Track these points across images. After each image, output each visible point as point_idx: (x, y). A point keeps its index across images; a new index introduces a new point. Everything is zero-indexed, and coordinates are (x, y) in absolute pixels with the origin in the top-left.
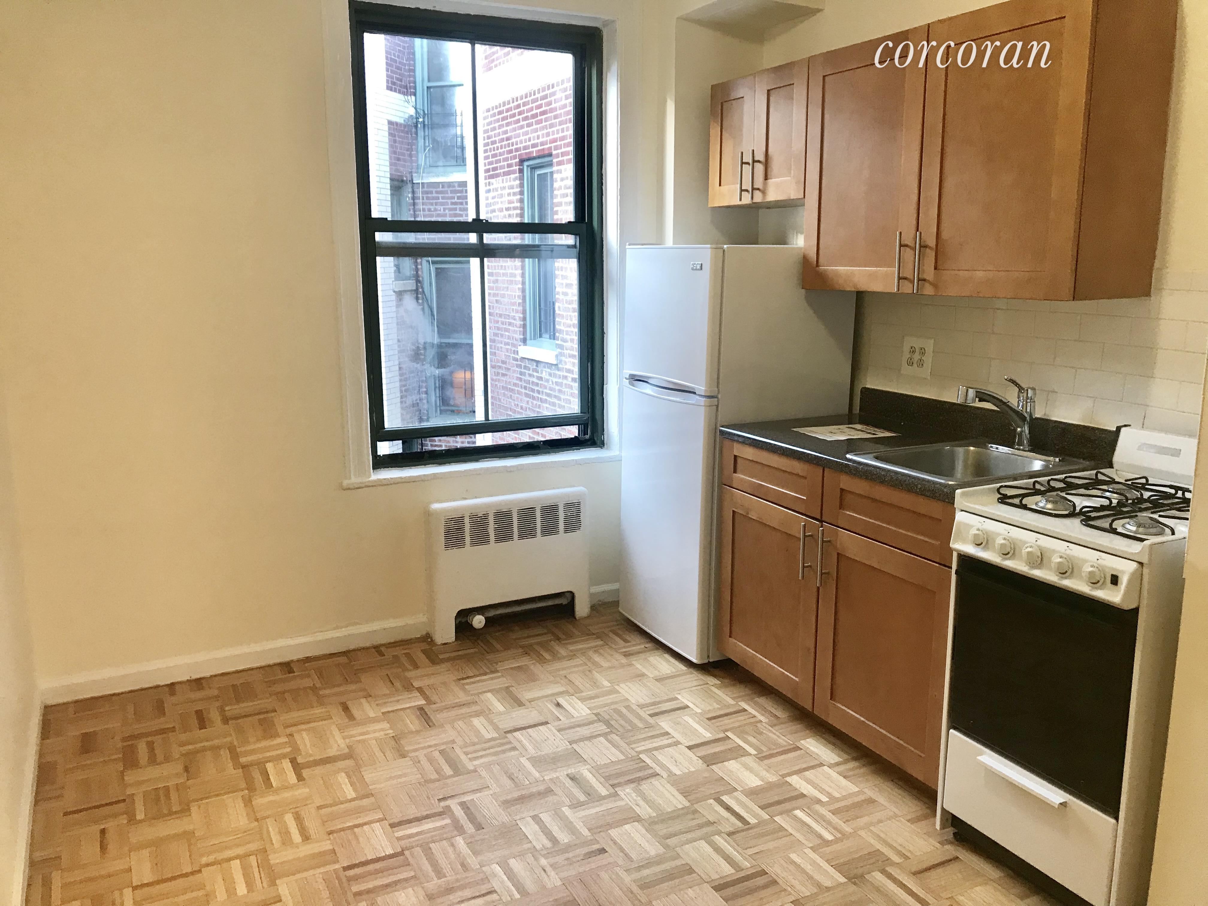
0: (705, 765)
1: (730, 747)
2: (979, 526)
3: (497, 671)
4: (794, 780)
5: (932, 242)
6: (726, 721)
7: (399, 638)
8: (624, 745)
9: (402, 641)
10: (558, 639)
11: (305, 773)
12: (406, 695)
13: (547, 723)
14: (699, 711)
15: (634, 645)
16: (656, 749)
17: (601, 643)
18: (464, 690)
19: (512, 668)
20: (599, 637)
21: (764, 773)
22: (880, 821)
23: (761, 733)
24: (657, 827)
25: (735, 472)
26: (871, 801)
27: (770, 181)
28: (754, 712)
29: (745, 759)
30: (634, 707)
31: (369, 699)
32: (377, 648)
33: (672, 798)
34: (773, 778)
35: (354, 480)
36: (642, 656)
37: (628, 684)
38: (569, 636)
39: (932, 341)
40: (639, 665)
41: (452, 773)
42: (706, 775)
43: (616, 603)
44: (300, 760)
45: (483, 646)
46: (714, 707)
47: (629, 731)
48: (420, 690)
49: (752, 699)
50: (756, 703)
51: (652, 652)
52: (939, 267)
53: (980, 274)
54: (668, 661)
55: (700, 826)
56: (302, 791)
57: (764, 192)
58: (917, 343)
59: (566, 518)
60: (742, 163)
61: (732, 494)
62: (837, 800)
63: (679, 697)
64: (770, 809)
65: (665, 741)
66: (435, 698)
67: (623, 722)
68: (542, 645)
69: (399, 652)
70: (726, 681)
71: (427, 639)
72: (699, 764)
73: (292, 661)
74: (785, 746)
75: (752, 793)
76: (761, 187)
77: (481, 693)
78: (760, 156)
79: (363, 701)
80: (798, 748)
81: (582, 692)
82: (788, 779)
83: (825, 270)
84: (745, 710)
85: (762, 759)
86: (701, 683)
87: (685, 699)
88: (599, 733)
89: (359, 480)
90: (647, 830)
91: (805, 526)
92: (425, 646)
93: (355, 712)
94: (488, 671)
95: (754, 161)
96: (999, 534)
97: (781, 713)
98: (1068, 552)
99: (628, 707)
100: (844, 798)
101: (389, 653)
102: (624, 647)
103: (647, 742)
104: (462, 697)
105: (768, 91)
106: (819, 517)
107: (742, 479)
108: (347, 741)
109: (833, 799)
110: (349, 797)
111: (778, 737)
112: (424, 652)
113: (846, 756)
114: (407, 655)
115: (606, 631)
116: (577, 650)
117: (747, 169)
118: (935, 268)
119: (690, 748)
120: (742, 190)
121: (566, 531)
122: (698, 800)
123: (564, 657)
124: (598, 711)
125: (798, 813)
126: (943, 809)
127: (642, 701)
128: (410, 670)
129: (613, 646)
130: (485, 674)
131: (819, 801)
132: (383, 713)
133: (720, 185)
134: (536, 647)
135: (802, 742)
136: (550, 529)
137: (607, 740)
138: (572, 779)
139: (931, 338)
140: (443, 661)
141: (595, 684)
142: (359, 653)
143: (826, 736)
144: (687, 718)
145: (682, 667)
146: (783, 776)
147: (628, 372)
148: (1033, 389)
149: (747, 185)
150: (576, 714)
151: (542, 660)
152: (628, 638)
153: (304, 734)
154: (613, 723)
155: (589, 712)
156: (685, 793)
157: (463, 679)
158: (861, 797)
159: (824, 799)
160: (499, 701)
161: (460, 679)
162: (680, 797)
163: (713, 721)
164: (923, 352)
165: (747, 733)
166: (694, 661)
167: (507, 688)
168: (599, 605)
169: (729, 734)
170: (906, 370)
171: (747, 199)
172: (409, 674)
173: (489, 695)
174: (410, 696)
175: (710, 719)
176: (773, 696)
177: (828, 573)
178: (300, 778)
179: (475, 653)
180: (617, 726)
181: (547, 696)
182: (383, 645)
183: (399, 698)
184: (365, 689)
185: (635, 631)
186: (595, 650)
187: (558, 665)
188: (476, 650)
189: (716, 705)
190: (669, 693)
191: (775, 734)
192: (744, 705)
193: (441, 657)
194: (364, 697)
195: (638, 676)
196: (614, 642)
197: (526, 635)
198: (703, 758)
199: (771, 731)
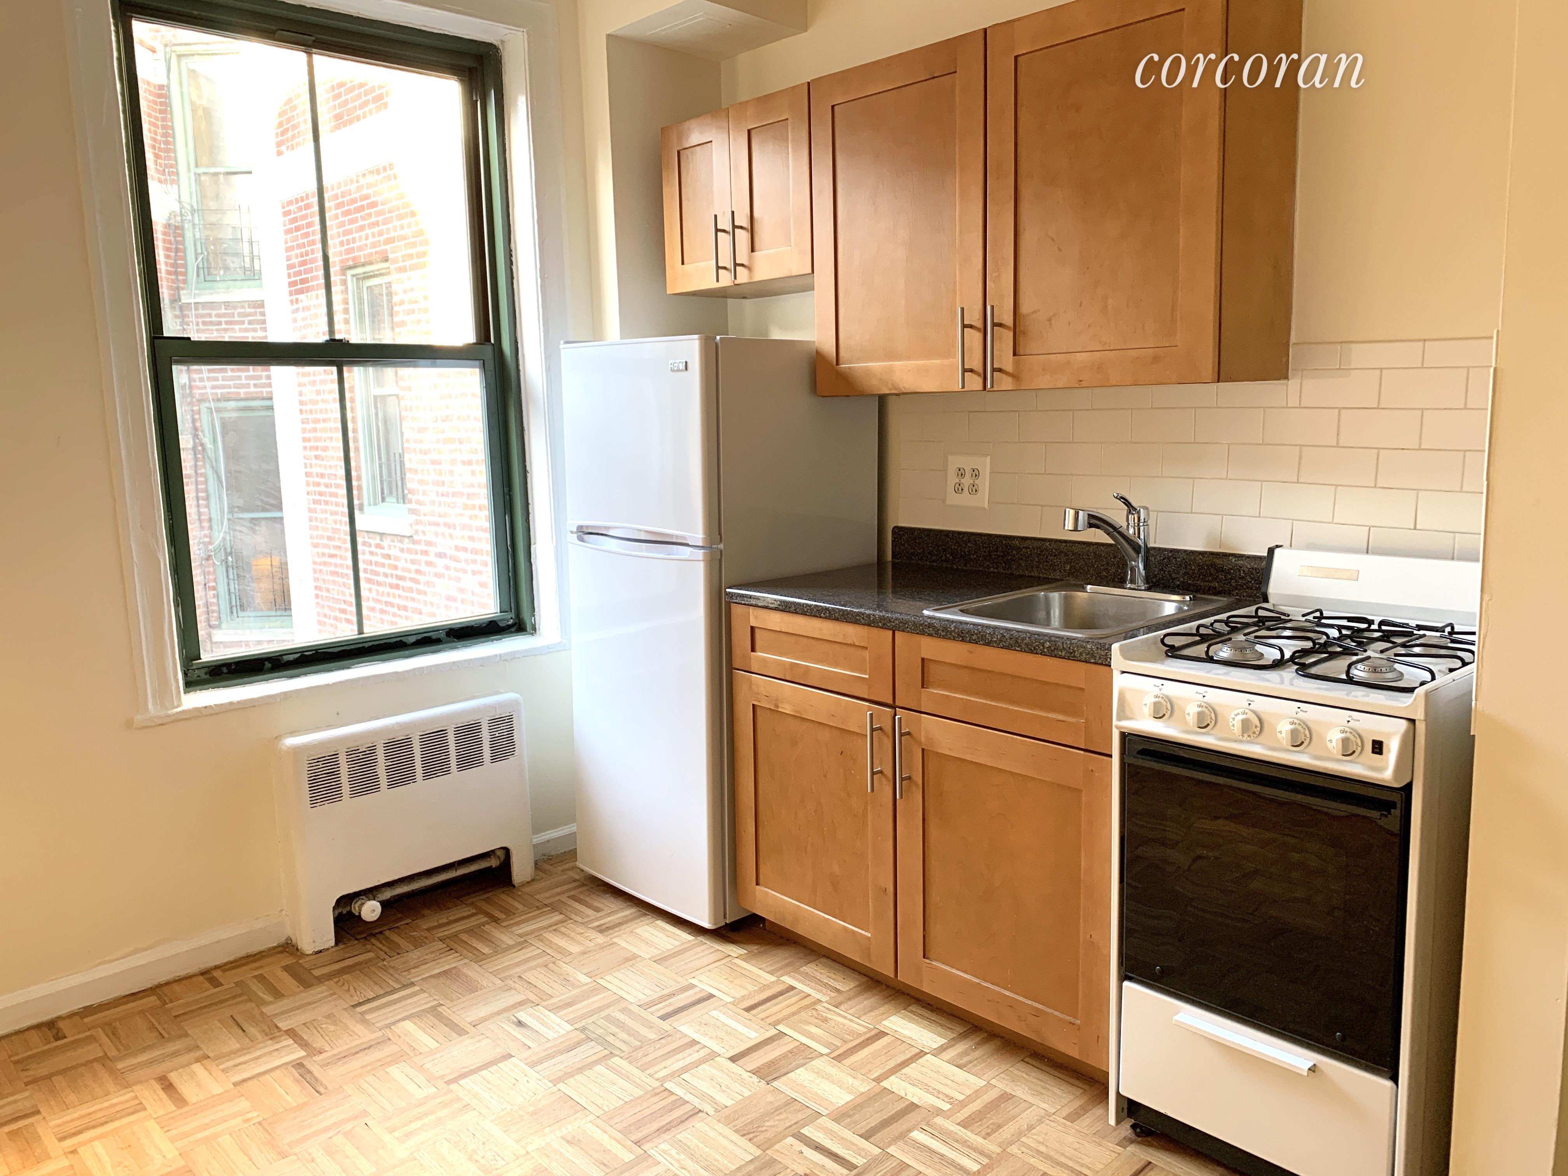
0: (763, 1083)
1: (789, 1048)
2: (1155, 691)
3: (412, 984)
4: (893, 1084)
5: (1007, 318)
6: (772, 1008)
7: (242, 953)
8: (636, 1071)
9: (248, 957)
10: (496, 920)
12: (271, 1046)
13: (510, 1056)
14: (730, 1000)
15: (609, 915)
16: (685, 1069)
17: (558, 917)
18: (365, 1022)
19: (432, 976)
20: (554, 908)
21: (850, 1080)
22: (1031, 1127)
23: (825, 1020)
25: (753, 649)
26: (1007, 1097)
27: (760, 253)
28: (807, 990)
29: (817, 1064)
30: (635, 1009)
31: (205, 1062)
32: (208, 974)
34: (861, 1087)
35: (154, 711)
36: (626, 928)
37: (617, 974)
38: (509, 913)
39: (988, 459)
40: (624, 942)
42: (769, 1098)
43: (571, 855)
45: (380, 946)
46: (748, 991)
47: (636, 1049)
48: (292, 1033)
49: (796, 971)
50: (806, 975)
51: (638, 921)
52: (1021, 351)
53: (1082, 357)
54: (666, 931)
57: (750, 269)
58: (968, 463)
59: (493, 741)
60: (718, 231)
61: (750, 681)
62: (963, 1104)
63: (694, 982)
64: (877, 1137)
65: (695, 1055)
66: (318, 1043)
67: (624, 1036)
68: (470, 931)
69: (246, 974)
70: (755, 948)
71: (288, 948)
72: (755, 1084)
73: (59, 1018)
74: (865, 1033)
75: (842, 1116)
76: (747, 263)
77: (394, 1023)
78: (742, 220)
79: (197, 1068)
80: (882, 1034)
81: (551, 997)
82: (886, 1084)
83: (849, 368)
84: (793, 988)
85: (839, 1058)
86: (721, 956)
87: (704, 983)
88: (594, 1058)
89: (164, 711)
91: (872, 715)
92: (289, 961)
93: (183, 1088)
94: (397, 986)
95: (734, 227)
96: (1188, 700)
97: (845, 984)
98: (1301, 715)
99: (626, 1011)
100: (970, 1099)
101: (228, 980)
102: (597, 919)
103: (670, 1061)
104: (364, 1035)
105: (749, 131)
106: (890, 702)
108: (179, 1144)
109: (956, 1104)
111: (851, 1020)
112: (286, 968)
113: (951, 1035)
114: (261, 978)
115: (564, 898)
117: (725, 238)
118: (1015, 354)
119: (733, 1059)
120: (718, 268)
121: (494, 759)
122: (771, 1143)
123: (510, 948)
124: (583, 1023)
125: (916, 1135)
126: (1120, 1096)
127: (644, 998)
128: (271, 1003)
129: (580, 919)
130: (394, 991)
131: (938, 1111)
132: (234, 1084)
133: (683, 263)
134: (464, 937)
135: (884, 1022)
136: (470, 756)
137: (609, 1068)
138: (571, 1143)
139: (986, 455)
140: (320, 980)
141: (567, 981)
142: (176, 987)
143: (915, 1009)
144: (714, 1013)
145: (685, 936)
146: (878, 1080)
147: (573, 523)
149: (726, 260)
150: (551, 1035)
151: (479, 958)
152: (596, 904)
154: (610, 1039)
155: (569, 1028)
156: (749, 1135)
157: (360, 1004)
158: (993, 1094)
159: (945, 1106)
160: (424, 1031)
161: (354, 1006)
162: (744, 1143)
163: (753, 1012)
164: (976, 474)
165: (807, 1023)
166: (706, 924)
167: (434, 1009)
168: (545, 860)
169: (781, 1027)
170: (953, 499)
171: (726, 279)
172: (267, 1010)
173: (408, 1025)
174: (277, 1046)
175: (748, 1009)
176: (824, 960)
177: (910, 778)
179: (370, 960)
180: (618, 1044)
181: (499, 1013)
182: (216, 967)
183: (258, 1053)
184: (197, 1047)
185: (605, 892)
186: (554, 928)
187: (506, 960)
188: (371, 955)
189: (751, 988)
190: (679, 979)
191: (845, 1018)
192: (789, 980)
193: (317, 973)
194: (198, 1060)
195: (627, 960)
196: (578, 913)
197: (445, 920)
198: (757, 1073)
199: (838, 1014)
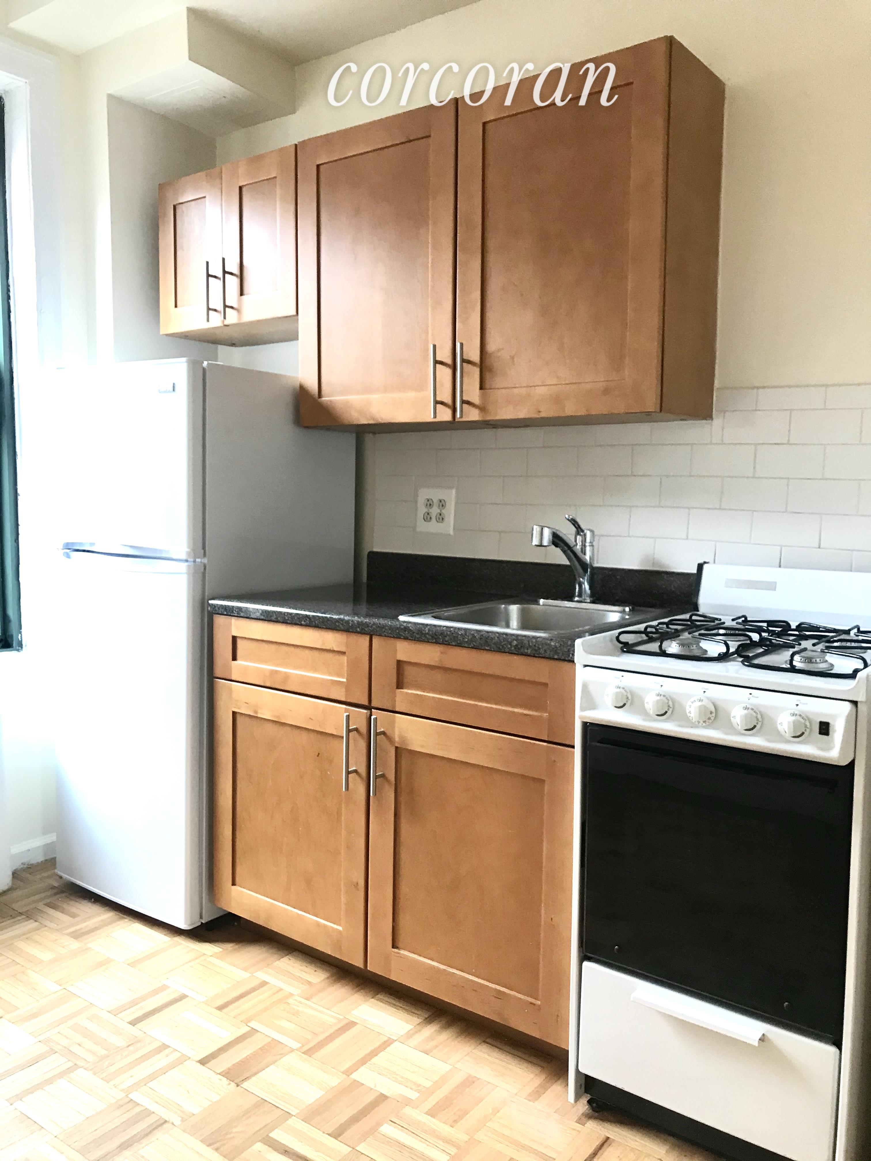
0: (233, 1085)
1: (260, 1045)
2: (617, 683)
4: (362, 1075)
5: (475, 356)
6: (245, 1004)
8: (99, 1083)
14: (203, 999)
15: (85, 920)
16: (153, 1077)
17: (32, 925)
20: (28, 916)
21: (321, 1075)
22: (495, 1110)
23: (297, 1013)
25: (234, 658)
26: (471, 1081)
27: (248, 296)
28: (279, 984)
29: (288, 1060)
30: (104, 1015)
34: (334, 1082)
37: (90, 980)
39: (454, 491)
40: (99, 947)
42: (239, 1101)
43: (52, 866)
47: (102, 1058)
49: (270, 966)
50: (279, 970)
51: (114, 924)
52: (487, 386)
53: (541, 391)
54: (141, 934)
57: (239, 311)
58: (436, 494)
60: (209, 276)
61: (230, 689)
62: (430, 1092)
63: (168, 983)
64: (346, 1135)
65: (165, 1061)
70: (229, 946)
72: (225, 1086)
74: (336, 1024)
75: (313, 1114)
76: (235, 305)
78: (233, 266)
80: (351, 1024)
81: (16, 1008)
83: (331, 401)
84: (264, 983)
85: (309, 1053)
86: (196, 955)
87: (178, 984)
88: (57, 1072)
91: (348, 717)
95: (225, 273)
96: (649, 689)
98: (754, 700)
99: (95, 1018)
100: (437, 1085)
102: (73, 925)
103: (137, 1069)
105: (240, 188)
106: (366, 703)
107: (246, 668)
109: (423, 1092)
111: (321, 1012)
113: (417, 1020)
115: (40, 906)
117: (216, 283)
118: (481, 388)
119: (203, 1062)
120: (209, 310)
122: (238, 1151)
124: (48, 1034)
125: (386, 1129)
126: (579, 1074)
127: (114, 1003)
131: (407, 1101)
133: (176, 306)
135: (354, 1013)
137: (71, 1081)
139: (451, 488)
141: (35, 990)
144: (187, 1014)
145: (162, 938)
146: (348, 1072)
147: (61, 541)
148: (592, 531)
149: (216, 303)
152: (73, 910)
154: (75, 1049)
155: (33, 1040)
156: (215, 1143)
158: (458, 1079)
159: (412, 1094)
163: (225, 1010)
164: (442, 504)
165: (278, 1017)
166: (181, 926)
168: (24, 870)
169: (254, 1024)
170: (422, 526)
171: (216, 320)
175: (220, 1008)
176: (296, 954)
177: (383, 776)
180: (83, 1054)
185: (83, 897)
186: (26, 936)
189: (225, 986)
190: (153, 981)
191: (316, 1010)
192: (262, 975)
195: (101, 964)
196: (53, 920)
198: (227, 1074)
199: (310, 1007)
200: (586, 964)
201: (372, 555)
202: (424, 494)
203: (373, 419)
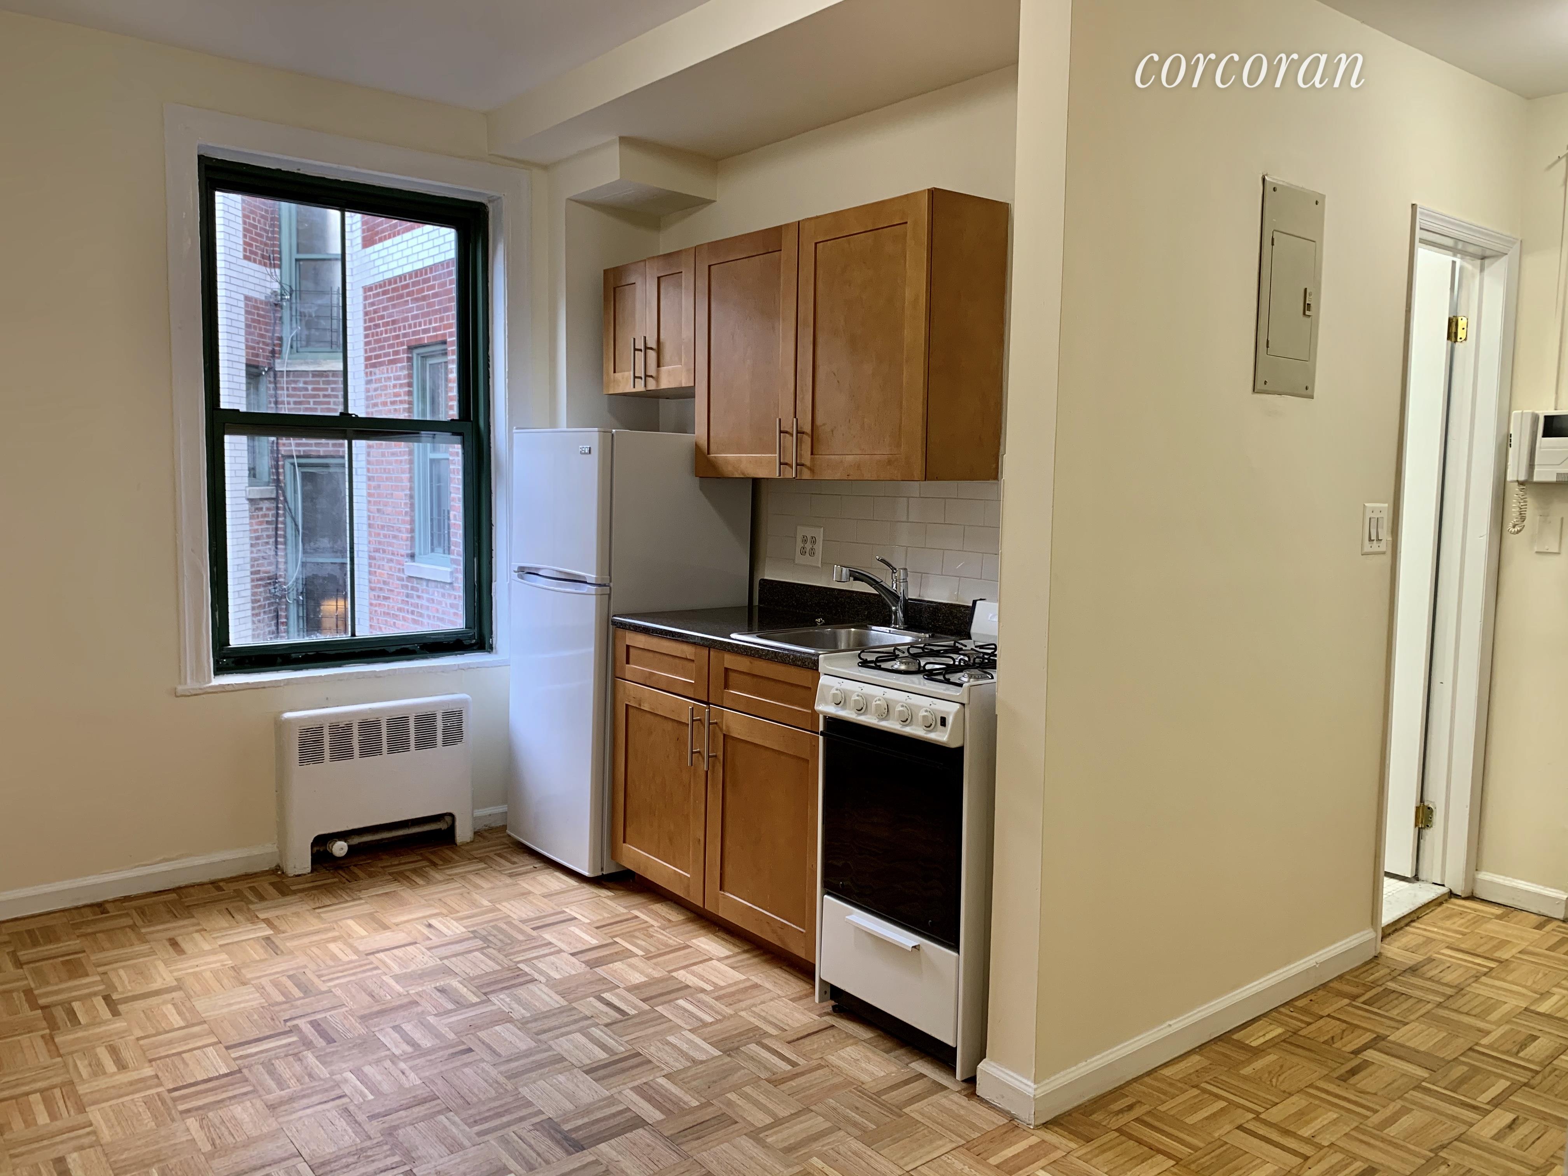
0: (588, 968)
1: (616, 950)
2: (838, 686)
3: (361, 899)
4: (680, 974)
5: (808, 428)
6: (617, 928)
7: (242, 871)
8: (501, 957)
9: (246, 874)
10: (434, 865)
11: (122, 1008)
12: (250, 926)
13: (416, 943)
14: (587, 921)
15: (522, 866)
16: (536, 958)
17: (484, 866)
18: (320, 917)
19: (377, 896)
20: (481, 860)
21: (650, 970)
22: (763, 1002)
23: (652, 936)
24: (529, 1025)
25: (627, 662)
26: (756, 986)
27: (663, 369)
28: (646, 918)
29: (632, 960)
30: (516, 923)
31: (204, 933)
32: (214, 883)
33: (548, 999)
34: (657, 974)
35: (190, 685)
36: (531, 875)
37: (512, 902)
38: (447, 861)
39: (822, 530)
40: (525, 883)
41: (302, 995)
42: (588, 976)
43: (504, 828)
44: (115, 997)
45: (343, 874)
46: (605, 916)
47: (507, 944)
48: (267, 921)
49: (646, 908)
50: (652, 911)
51: (542, 870)
52: (815, 452)
53: (850, 458)
54: (558, 878)
55: (576, 1021)
56: (119, 1025)
57: (657, 379)
59: (445, 729)
60: (635, 350)
61: (625, 686)
62: (722, 988)
63: (567, 910)
64: (651, 1002)
65: (546, 951)
66: (284, 927)
67: (501, 937)
68: (414, 871)
69: (242, 886)
70: (620, 893)
71: (277, 871)
72: (582, 968)
73: (107, 902)
74: (676, 946)
75: (634, 989)
76: (654, 374)
77: (340, 920)
78: (652, 343)
79: (196, 935)
80: (689, 947)
81: (458, 912)
82: (674, 974)
83: (716, 458)
84: (637, 917)
85: (648, 959)
86: (594, 895)
87: (572, 911)
88: (474, 948)
89: (197, 686)
90: (519, 1029)
91: (693, 711)
92: (274, 879)
93: (184, 945)
94: (349, 899)
95: (646, 348)
96: (853, 692)
97: (675, 916)
98: (909, 701)
99: (510, 924)
100: (730, 985)
101: (229, 889)
102: (510, 869)
103: (527, 953)
104: (316, 925)
105: (659, 278)
106: (706, 700)
107: (634, 670)
108: (175, 974)
109: (717, 987)
110: (176, 1026)
111: (670, 938)
112: (272, 884)
113: (737, 950)
114: (253, 889)
115: (492, 855)
116: (456, 874)
117: (640, 356)
118: (812, 454)
119: (573, 954)
120: (635, 377)
121: (445, 744)
122: (577, 999)
123: (441, 882)
124: (475, 928)
125: (681, 1002)
126: (821, 979)
127: (524, 916)
128: (256, 903)
129: (497, 868)
130: (347, 901)
131: (703, 991)
132: (220, 946)
133: (615, 372)
134: (408, 874)
135: (694, 941)
136: (426, 741)
137: (483, 954)
138: (438, 990)
139: (820, 527)
140: (295, 892)
141: (474, 904)
142: (192, 890)
143: (719, 934)
144: (572, 929)
145: (572, 882)
146: (670, 971)
147: (516, 565)
148: (905, 569)
149: (640, 372)
150: (449, 933)
151: (414, 886)
152: (515, 859)
153: (122, 972)
154: (490, 938)
155: (464, 930)
156: (562, 994)
157: (319, 908)
158: (748, 984)
159: (709, 988)
160: (360, 926)
161: (315, 909)
162: (558, 998)
163: (602, 929)
164: (814, 540)
165: (637, 938)
166: (586, 873)
167: (371, 914)
168: (485, 830)
169: (617, 939)
170: (800, 559)
171: (640, 387)
172: (253, 907)
173: (351, 922)
174: (254, 927)
175: (597, 928)
176: (671, 903)
177: (715, 757)
178: (115, 1013)
179: (335, 883)
180: (495, 941)
181: (417, 919)
182: (222, 880)
183: (240, 930)
184: (199, 924)
185: (524, 852)
186: (477, 873)
187: (433, 889)
188: (336, 880)
189: (606, 915)
190: (556, 907)
191: (666, 936)
192: (636, 913)
193: (294, 888)
194: (197, 931)
195: (523, 894)
196: (499, 865)
197: (396, 863)
198: (587, 963)
199: (662, 934)
200: (826, 896)
201: (764, 582)
202: (802, 531)
203: (743, 474)
